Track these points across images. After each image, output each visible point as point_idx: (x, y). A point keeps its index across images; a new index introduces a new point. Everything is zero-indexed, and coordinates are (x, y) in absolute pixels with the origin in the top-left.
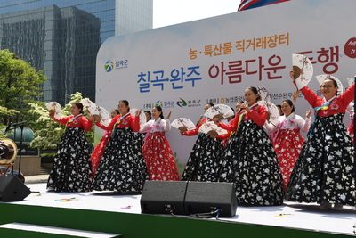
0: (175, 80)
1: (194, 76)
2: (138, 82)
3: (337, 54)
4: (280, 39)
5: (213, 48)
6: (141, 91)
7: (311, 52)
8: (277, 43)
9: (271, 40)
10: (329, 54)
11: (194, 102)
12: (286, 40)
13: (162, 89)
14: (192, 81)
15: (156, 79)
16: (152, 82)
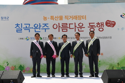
0: (36, 28)
1: (45, 27)
2: (15, 28)
3: (103, 25)
4: (83, 17)
5: (55, 17)
6: (17, 32)
7: (94, 23)
8: (82, 18)
9: (79, 17)
10: (100, 24)
11: (46, 38)
12: (85, 18)
13: (29, 32)
14: (45, 30)
15: (25, 27)
16: (23, 28)
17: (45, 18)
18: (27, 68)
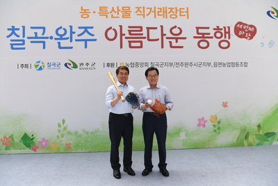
0: (61, 39)
1: (86, 36)
2: (8, 37)
3: (229, 33)
4: (180, 12)
5: (109, 10)
6: (12, 48)
7: (208, 28)
8: (178, 15)
9: (171, 11)
10: (223, 31)
11: (87, 64)
12: (186, 14)
13: (44, 48)
14: (84, 42)
15: (34, 36)
16: (28, 38)
17: (85, 13)
18: (40, 140)
